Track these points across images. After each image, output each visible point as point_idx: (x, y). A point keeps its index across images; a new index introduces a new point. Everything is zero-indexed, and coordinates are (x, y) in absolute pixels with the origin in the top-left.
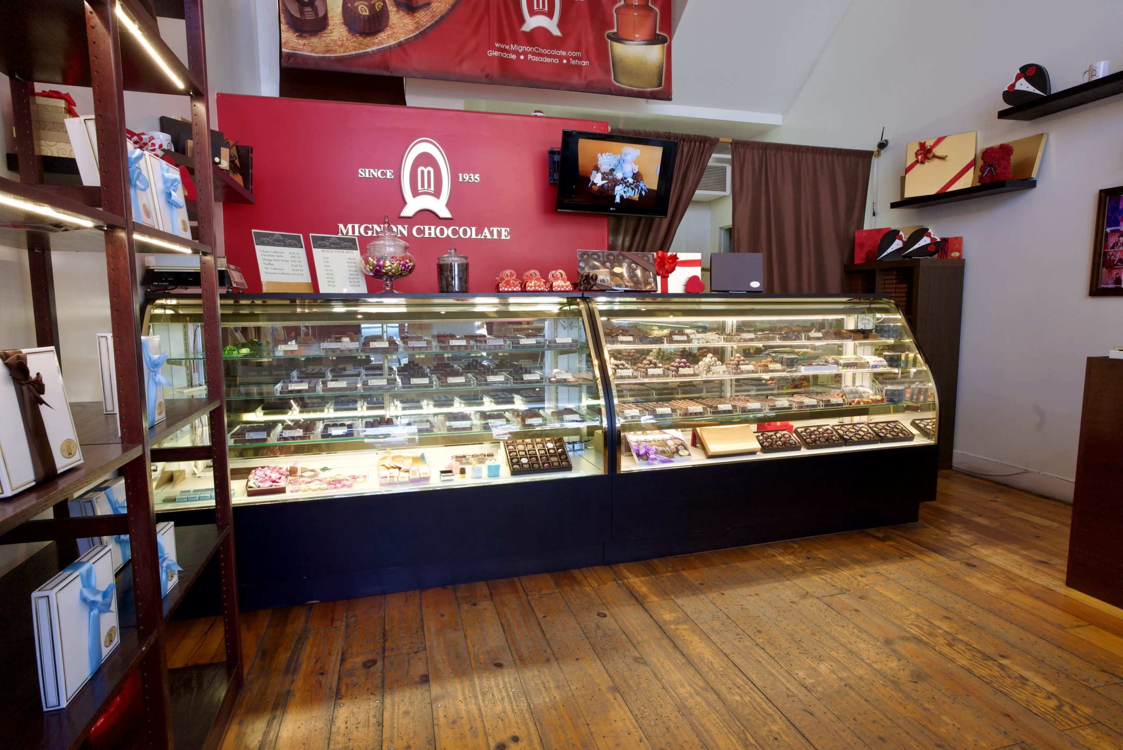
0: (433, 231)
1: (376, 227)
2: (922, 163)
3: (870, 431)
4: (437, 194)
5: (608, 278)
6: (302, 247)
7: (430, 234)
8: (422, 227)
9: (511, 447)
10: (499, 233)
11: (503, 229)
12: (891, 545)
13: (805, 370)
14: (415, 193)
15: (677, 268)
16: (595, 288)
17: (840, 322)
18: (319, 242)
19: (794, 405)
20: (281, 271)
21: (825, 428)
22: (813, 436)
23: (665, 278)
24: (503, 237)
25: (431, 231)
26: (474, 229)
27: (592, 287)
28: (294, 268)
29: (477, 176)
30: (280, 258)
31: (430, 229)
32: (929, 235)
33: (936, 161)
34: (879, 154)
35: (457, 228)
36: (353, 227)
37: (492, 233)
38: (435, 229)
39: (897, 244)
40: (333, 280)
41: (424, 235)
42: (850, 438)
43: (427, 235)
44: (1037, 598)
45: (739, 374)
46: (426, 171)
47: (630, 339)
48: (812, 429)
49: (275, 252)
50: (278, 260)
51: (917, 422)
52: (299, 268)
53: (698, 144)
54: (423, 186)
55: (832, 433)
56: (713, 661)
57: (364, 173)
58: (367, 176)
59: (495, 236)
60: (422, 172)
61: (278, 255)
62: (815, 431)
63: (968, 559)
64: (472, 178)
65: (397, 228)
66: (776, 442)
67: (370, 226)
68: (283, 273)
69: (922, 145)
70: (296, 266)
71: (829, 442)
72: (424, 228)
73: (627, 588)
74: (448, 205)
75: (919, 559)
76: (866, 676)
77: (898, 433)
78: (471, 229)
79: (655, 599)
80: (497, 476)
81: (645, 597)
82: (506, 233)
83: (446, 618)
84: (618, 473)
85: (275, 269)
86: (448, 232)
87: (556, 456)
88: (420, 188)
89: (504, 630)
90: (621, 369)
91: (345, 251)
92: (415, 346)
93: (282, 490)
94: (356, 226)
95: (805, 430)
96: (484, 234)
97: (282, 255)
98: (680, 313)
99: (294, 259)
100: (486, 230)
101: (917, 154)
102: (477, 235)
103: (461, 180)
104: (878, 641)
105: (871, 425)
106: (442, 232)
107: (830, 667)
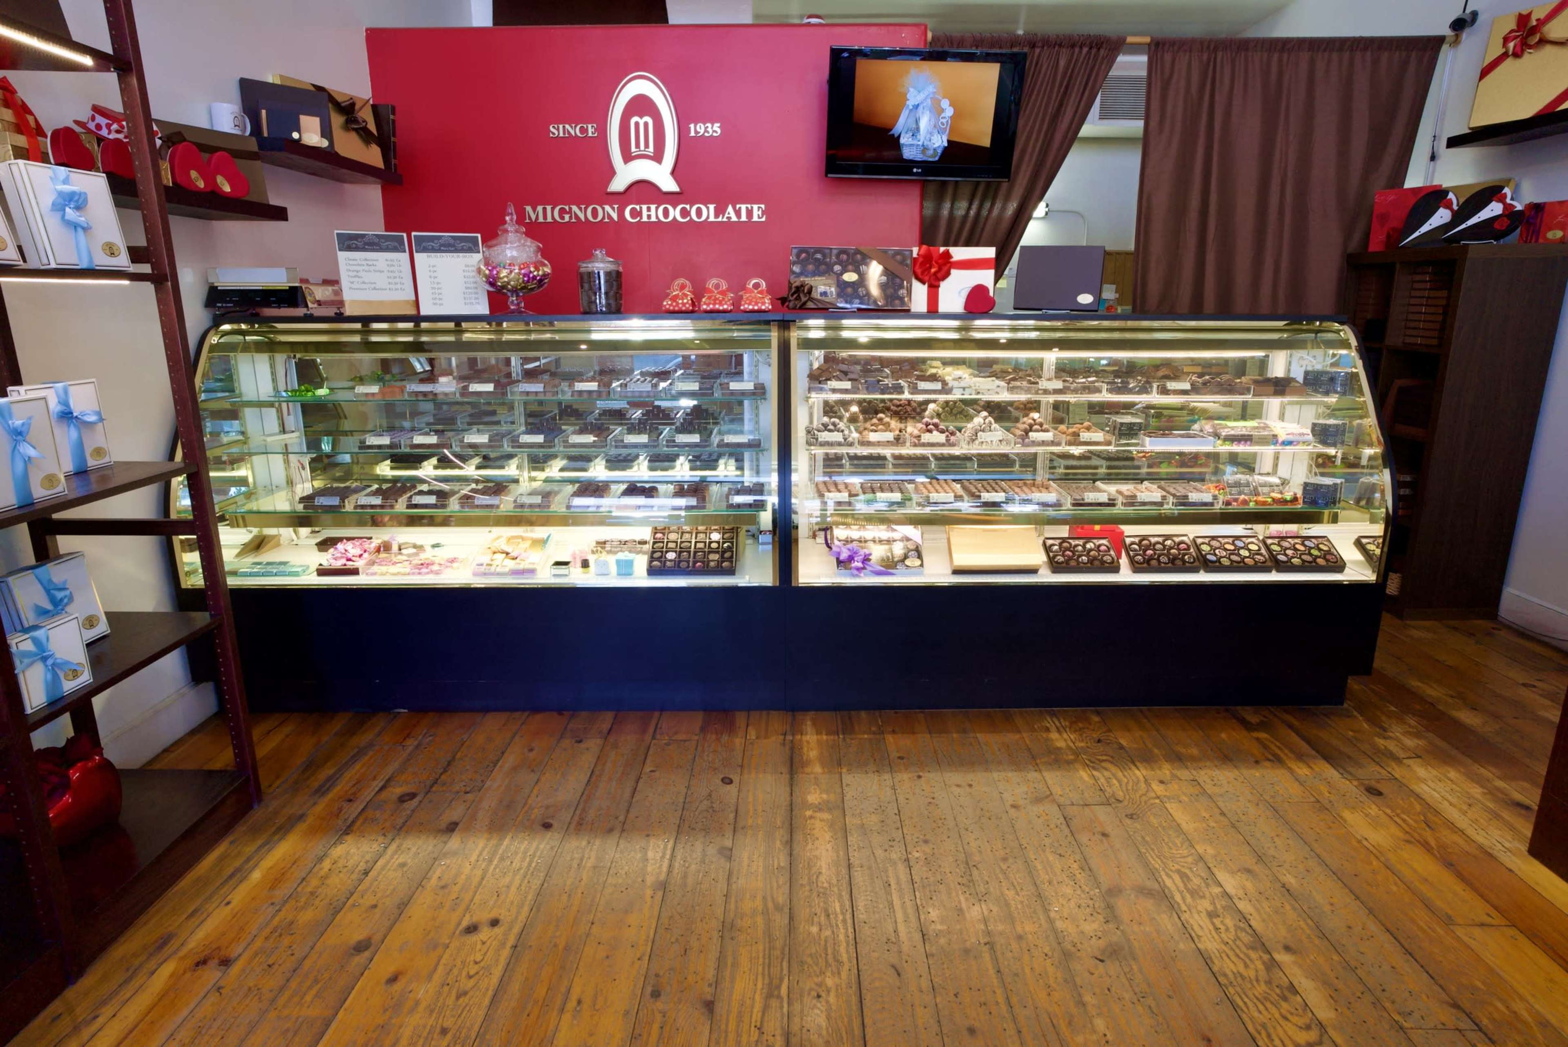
0: (653, 213)
1: (575, 208)
2: (1517, 55)
3: (1263, 551)
4: (658, 157)
5: (833, 289)
6: (405, 251)
7: (649, 217)
8: (638, 207)
9: (660, 535)
10: (750, 213)
11: (755, 207)
13: (1155, 443)
14: (628, 157)
15: (954, 272)
16: (807, 305)
17: (1260, 364)
18: (424, 244)
19: (1120, 500)
20: (373, 286)
21: (1177, 540)
22: (1150, 552)
23: (935, 284)
24: (755, 219)
25: (652, 213)
26: (712, 207)
27: (805, 303)
28: (390, 280)
29: (717, 126)
30: (372, 268)
31: (649, 209)
32: (1502, 199)
33: (1548, 49)
34: (1456, 41)
35: (688, 207)
36: (545, 210)
37: (738, 213)
38: (657, 209)
39: (1441, 217)
40: (440, 296)
41: (641, 218)
42: (1218, 561)
43: (645, 219)
44: (1449, 865)
45: (1028, 445)
46: (642, 122)
47: (847, 385)
48: (1153, 540)
49: (366, 260)
50: (370, 271)
51: (1364, 541)
52: (398, 280)
53: (1085, 48)
54: (638, 145)
55: (1188, 548)
56: (824, 871)
57: (557, 131)
58: (561, 135)
59: (744, 218)
60: (637, 124)
61: (370, 263)
62: (1156, 543)
63: (1379, 780)
64: (710, 129)
65: (603, 209)
67: (567, 208)
68: (375, 289)
69: (1523, 20)
70: (395, 277)
71: (1176, 564)
72: (641, 208)
73: (792, 748)
74: (674, 173)
75: (1290, 769)
76: (1030, 936)
77: (1317, 557)
78: (708, 208)
79: (818, 769)
80: (629, 574)
81: (804, 764)
82: (760, 213)
83: (532, 754)
84: (793, 585)
85: (364, 283)
86: (675, 213)
87: (718, 552)
88: (633, 149)
89: (589, 781)
90: (830, 431)
91: (461, 254)
92: (528, 390)
93: (355, 572)
94: (549, 208)
95: (1140, 541)
96: (726, 215)
97: (374, 263)
98: (972, 344)
99: (392, 269)
100: (730, 209)
101: (1506, 40)
102: (716, 216)
103: (692, 134)
104: (1098, 887)
105: (1269, 541)
106: (666, 213)
107: (986, 913)
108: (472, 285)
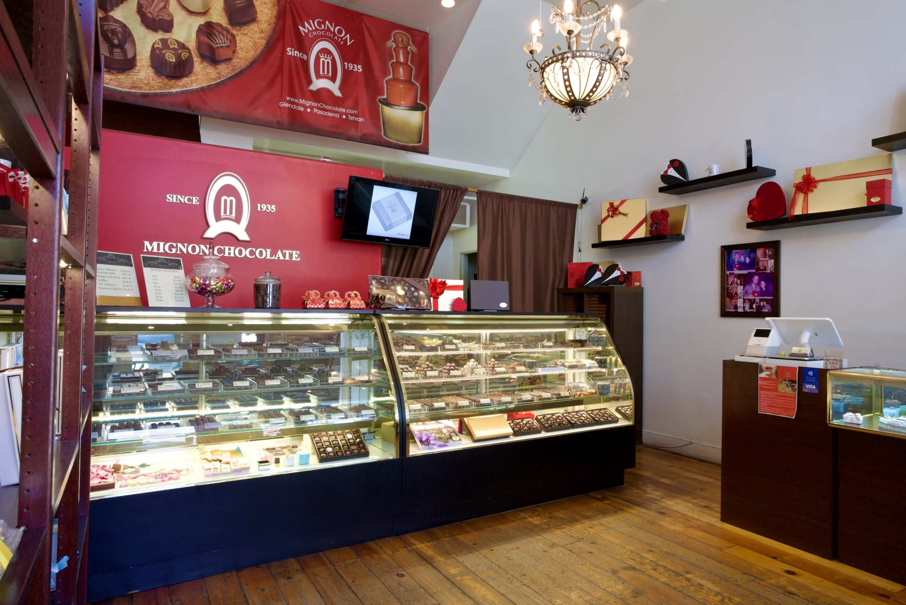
0: (232, 252)
1: (180, 245)
2: (612, 217)
3: (589, 416)
4: (238, 220)
5: (394, 297)
6: (132, 266)
7: (229, 254)
8: (222, 248)
9: (317, 439)
10: (291, 255)
11: (294, 252)
12: (607, 504)
13: (542, 371)
14: (218, 218)
15: (446, 291)
16: (383, 306)
17: (563, 334)
18: (148, 262)
19: (535, 398)
20: (114, 287)
21: (557, 415)
22: (549, 422)
23: (436, 298)
24: (294, 259)
25: (231, 251)
26: (269, 251)
27: (381, 306)
28: (125, 284)
29: (273, 207)
30: (112, 275)
31: (230, 249)
32: (619, 269)
33: (621, 216)
34: (581, 207)
35: (254, 250)
36: (158, 245)
37: (284, 255)
38: (235, 250)
39: (598, 275)
40: (161, 295)
41: (224, 254)
42: (576, 423)
43: (226, 255)
44: (705, 531)
45: (495, 374)
46: (229, 200)
47: (413, 347)
48: (548, 416)
49: (108, 270)
50: (111, 277)
51: (620, 408)
52: (129, 284)
53: (452, 192)
54: (225, 212)
55: (562, 419)
56: (493, 600)
57: (172, 198)
58: (175, 201)
59: (287, 258)
60: (226, 201)
61: (111, 272)
62: (550, 418)
63: (660, 509)
64: (269, 208)
65: (200, 247)
66: (523, 427)
67: (175, 245)
68: (115, 289)
69: (612, 204)
70: (127, 282)
71: (561, 427)
72: (224, 248)
73: (417, 553)
74: (247, 230)
75: (628, 512)
76: (603, 598)
77: (608, 417)
78: (266, 251)
79: (441, 559)
80: (307, 464)
81: (432, 558)
82: (297, 256)
83: (266, 591)
84: (407, 456)
85: (108, 284)
86: (246, 253)
87: (355, 445)
88: (222, 213)
89: (321, 596)
90: (406, 372)
91: (171, 270)
92: (238, 353)
93: (111, 486)
94: (162, 244)
95: (543, 417)
96: (277, 256)
97: (114, 272)
98: (446, 327)
99: (125, 276)
100: (279, 252)
101: (608, 211)
102: (271, 256)
103: (259, 209)
104: (608, 572)
105: (589, 412)
106: (240, 252)
107: (578, 594)
108: (180, 289)
